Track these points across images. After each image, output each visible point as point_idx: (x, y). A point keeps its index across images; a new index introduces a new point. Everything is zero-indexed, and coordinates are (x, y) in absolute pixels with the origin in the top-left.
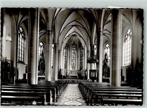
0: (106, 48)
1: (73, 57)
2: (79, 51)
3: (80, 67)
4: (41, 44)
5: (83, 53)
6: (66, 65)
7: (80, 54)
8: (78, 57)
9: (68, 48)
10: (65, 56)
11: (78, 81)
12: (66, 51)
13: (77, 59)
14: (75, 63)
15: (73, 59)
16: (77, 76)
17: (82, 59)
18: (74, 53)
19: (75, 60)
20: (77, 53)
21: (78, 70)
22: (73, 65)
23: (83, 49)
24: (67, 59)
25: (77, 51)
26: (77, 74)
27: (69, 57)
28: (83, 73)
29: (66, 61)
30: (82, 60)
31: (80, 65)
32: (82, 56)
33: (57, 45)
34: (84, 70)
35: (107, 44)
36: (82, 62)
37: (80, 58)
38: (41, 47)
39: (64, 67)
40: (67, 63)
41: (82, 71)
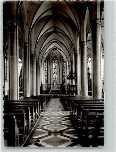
0: (89, 62)
1: (54, 70)
2: (61, 64)
3: (63, 81)
4: (20, 60)
5: (65, 66)
6: (47, 80)
7: (62, 67)
8: (60, 70)
9: (48, 62)
10: (46, 70)
11: (60, 95)
12: (46, 64)
13: (59, 72)
14: (56, 77)
15: (54, 72)
16: (59, 91)
17: (64, 72)
18: (55, 66)
19: (56, 74)
20: (58, 66)
21: (60, 85)
22: (54, 79)
23: (64, 62)
24: (47, 73)
25: (59, 64)
26: (59, 88)
27: (50, 70)
28: (66, 87)
29: (47, 75)
30: (64, 74)
31: (63, 79)
32: (63, 70)
33: (38, 63)
34: (67, 84)
35: (89, 57)
36: (64, 75)
37: (62, 71)
38: (20, 63)
39: (44, 81)
40: (47, 77)
41: (65, 85)
